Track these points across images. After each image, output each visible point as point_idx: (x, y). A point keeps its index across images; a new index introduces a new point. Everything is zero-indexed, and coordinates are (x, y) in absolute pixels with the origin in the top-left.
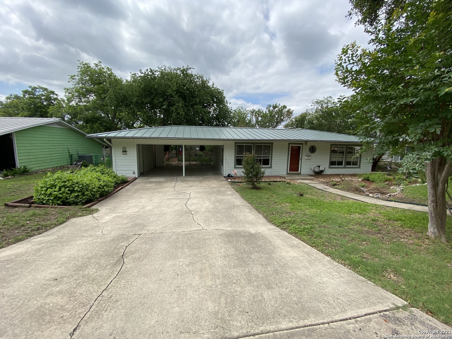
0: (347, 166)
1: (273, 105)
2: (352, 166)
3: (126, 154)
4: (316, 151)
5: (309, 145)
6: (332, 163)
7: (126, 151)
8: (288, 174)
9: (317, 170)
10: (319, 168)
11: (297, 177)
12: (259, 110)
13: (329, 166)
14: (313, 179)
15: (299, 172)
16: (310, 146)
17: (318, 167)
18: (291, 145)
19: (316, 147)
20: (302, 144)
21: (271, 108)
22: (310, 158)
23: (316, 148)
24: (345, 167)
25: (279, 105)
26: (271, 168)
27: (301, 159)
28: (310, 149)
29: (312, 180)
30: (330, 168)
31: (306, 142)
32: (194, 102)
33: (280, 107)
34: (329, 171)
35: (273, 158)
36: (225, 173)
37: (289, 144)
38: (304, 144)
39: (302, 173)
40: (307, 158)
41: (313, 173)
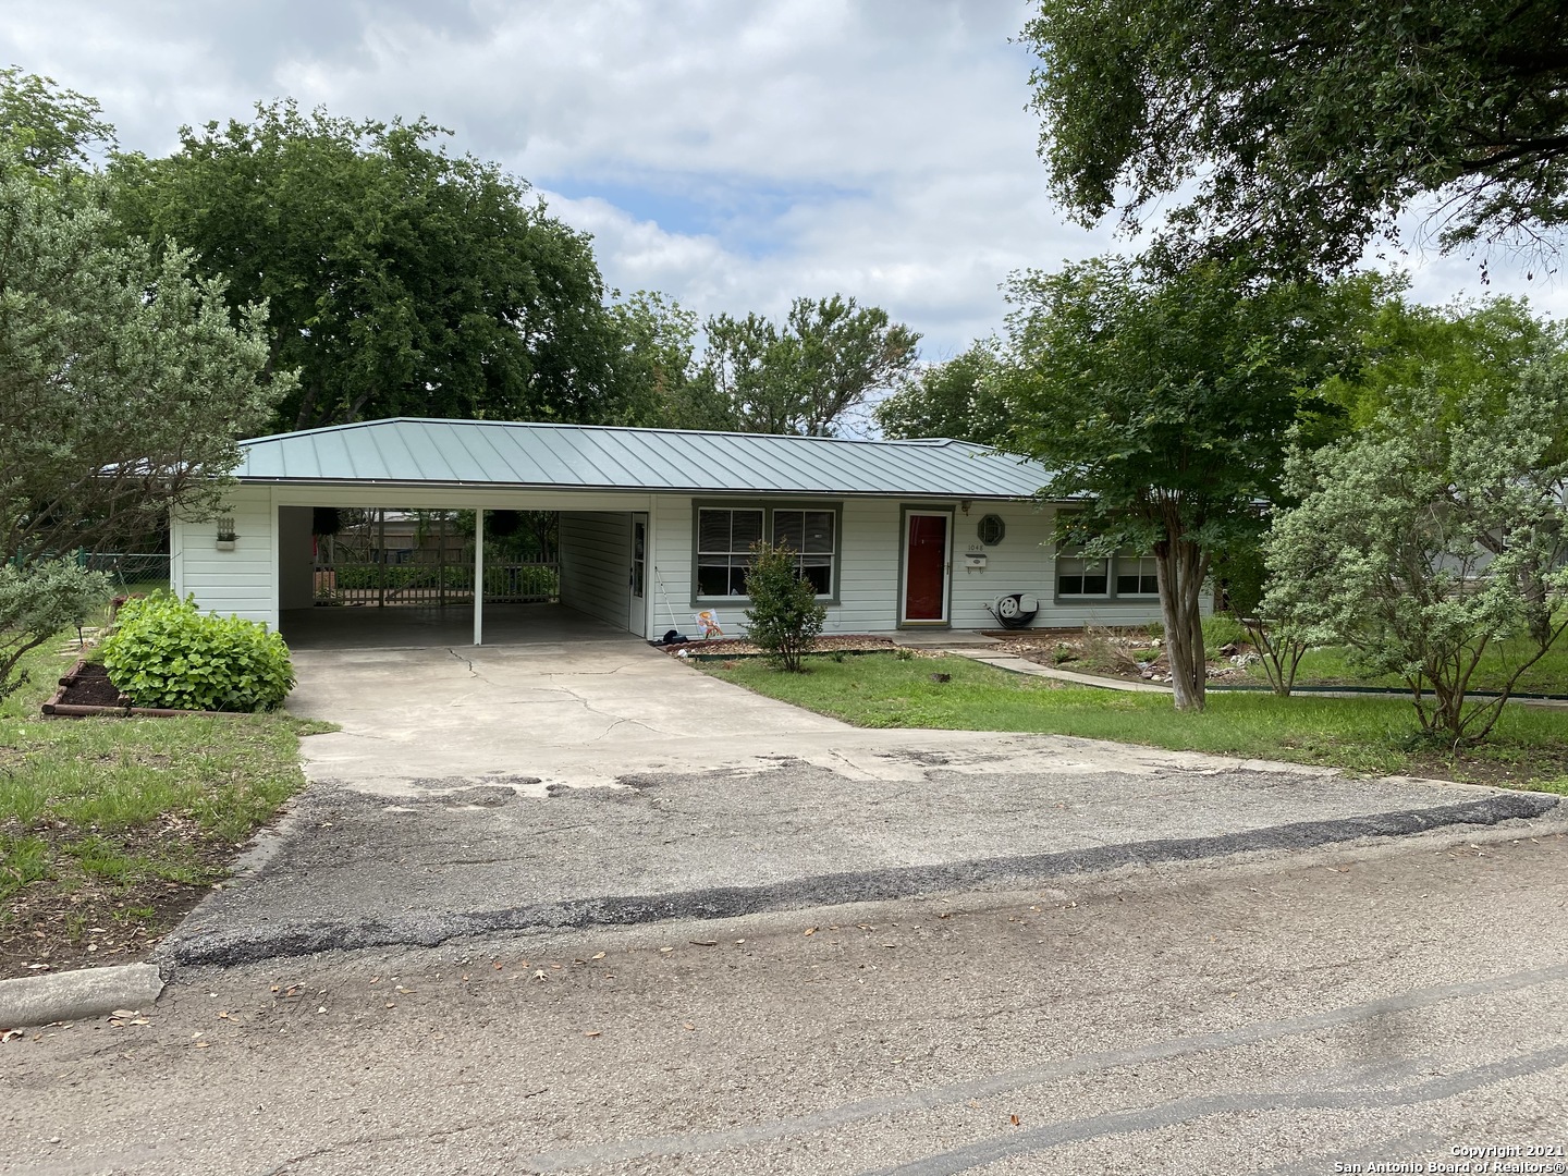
0: (1122, 596)
1: (823, 303)
2: (1139, 595)
3: (231, 550)
4: (1002, 536)
5: (978, 513)
6: (1067, 585)
7: (231, 538)
8: (901, 628)
9: (1010, 610)
10: (1018, 602)
11: (937, 639)
12: (752, 321)
13: (1056, 596)
14: (993, 645)
15: (944, 619)
16: (979, 518)
17: (1014, 601)
18: (909, 513)
19: (1003, 518)
20: (952, 508)
21: (815, 318)
22: (983, 563)
23: (1003, 525)
24: (1114, 601)
25: (852, 305)
26: (839, 604)
27: (951, 567)
28: (981, 526)
29: (991, 646)
30: (1058, 602)
31: (967, 501)
32: (458, 297)
33: (855, 313)
34: (1055, 616)
35: (843, 566)
36: (657, 628)
37: (904, 508)
38: (959, 509)
39: (954, 624)
40: (970, 562)
41: (994, 624)
